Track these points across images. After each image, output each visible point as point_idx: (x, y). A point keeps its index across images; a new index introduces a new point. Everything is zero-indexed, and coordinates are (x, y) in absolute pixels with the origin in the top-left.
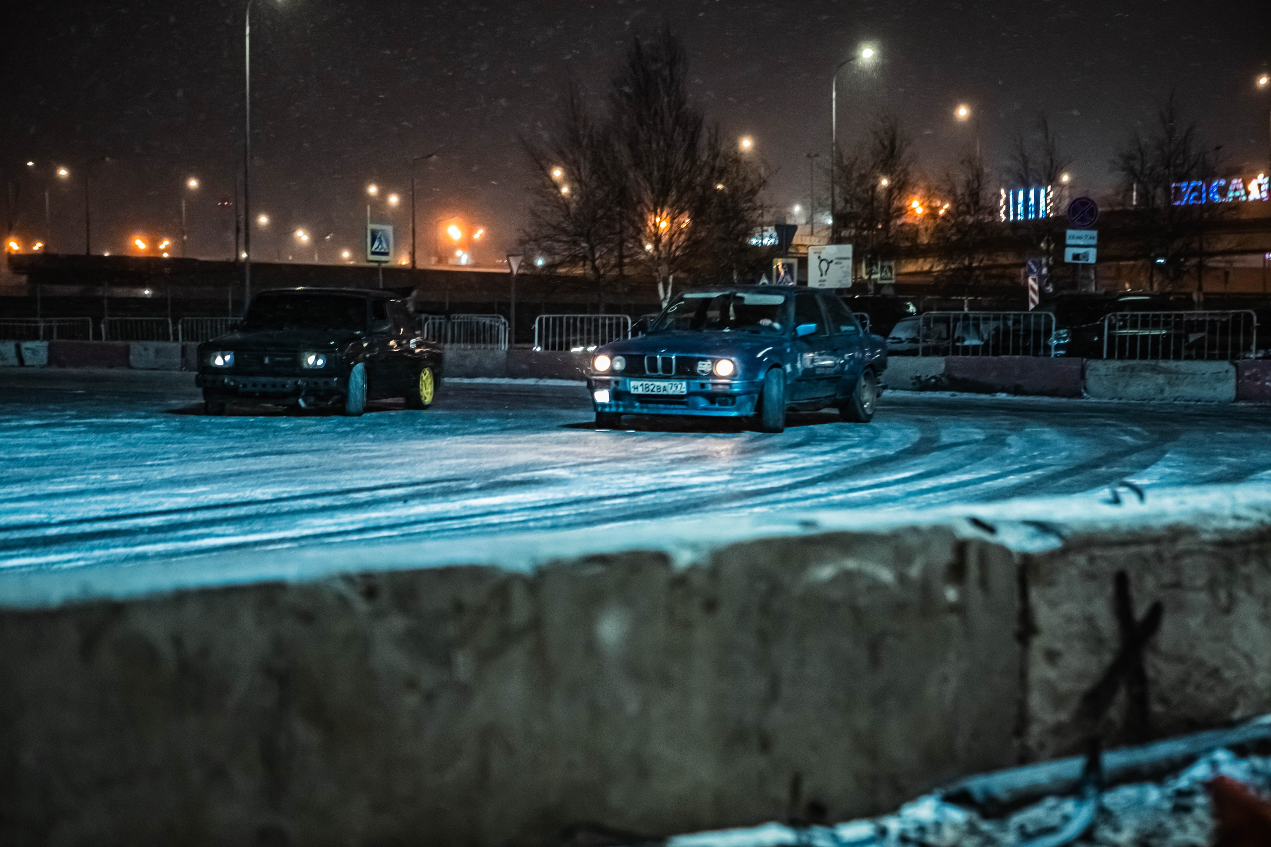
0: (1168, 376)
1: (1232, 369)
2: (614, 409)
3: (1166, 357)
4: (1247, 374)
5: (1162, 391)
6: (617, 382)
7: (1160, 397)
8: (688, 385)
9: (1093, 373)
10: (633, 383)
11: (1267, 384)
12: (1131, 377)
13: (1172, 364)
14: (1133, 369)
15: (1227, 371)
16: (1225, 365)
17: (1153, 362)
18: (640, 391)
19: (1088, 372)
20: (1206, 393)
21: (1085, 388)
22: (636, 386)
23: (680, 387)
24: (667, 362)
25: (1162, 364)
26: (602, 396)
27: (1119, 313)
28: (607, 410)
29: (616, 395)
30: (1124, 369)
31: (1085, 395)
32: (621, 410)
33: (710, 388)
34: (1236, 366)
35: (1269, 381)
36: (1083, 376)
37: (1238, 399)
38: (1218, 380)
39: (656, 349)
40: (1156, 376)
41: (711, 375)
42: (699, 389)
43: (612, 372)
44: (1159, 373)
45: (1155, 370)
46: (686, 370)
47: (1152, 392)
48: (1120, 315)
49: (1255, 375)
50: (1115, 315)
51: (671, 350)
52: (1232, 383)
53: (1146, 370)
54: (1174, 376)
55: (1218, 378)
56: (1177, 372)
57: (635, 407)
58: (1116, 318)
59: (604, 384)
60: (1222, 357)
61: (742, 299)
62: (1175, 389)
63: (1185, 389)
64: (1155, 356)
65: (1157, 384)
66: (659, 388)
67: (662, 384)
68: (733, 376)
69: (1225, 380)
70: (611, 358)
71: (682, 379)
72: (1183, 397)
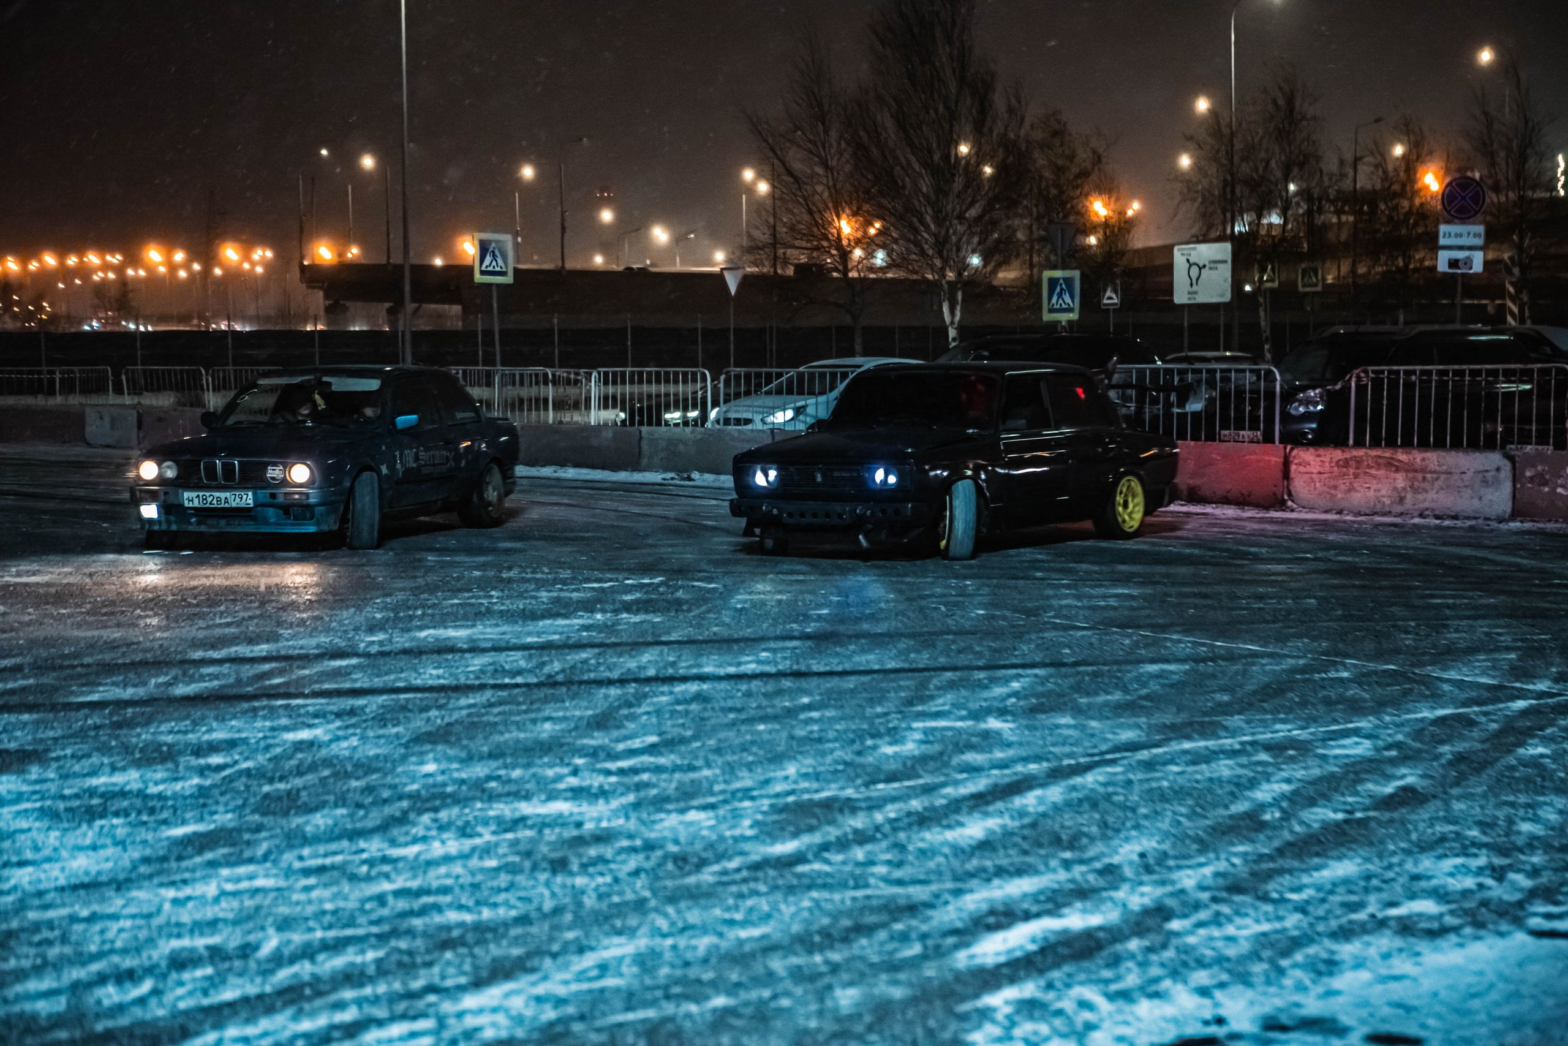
0: (1410, 475)
1: (1506, 465)
2: (164, 527)
3: (1407, 444)
4: (1528, 474)
5: (1402, 500)
6: (166, 493)
7: (1398, 509)
8: (255, 494)
9: (1302, 469)
10: (186, 495)
11: (1559, 490)
12: (1356, 476)
13: (1417, 457)
14: (1359, 462)
15: (1498, 469)
16: (1494, 459)
17: (1388, 454)
18: (196, 504)
19: (1293, 467)
20: (1465, 503)
21: (1290, 495)
22: (191, 498)
23: (247, 499)
24: (228, 469)
25: (1402, 456)
26: (149, 511)
27: (1370, 368)
28: (156, 528)
29: (169, 509)
30: (1346, 463)
31: (1290, 503)
32: (174, 527)
33: (281, 499)
34: (1511, 459)
35: (1562, 486)
36: (1286, 475)
37: (1514, 515)
38: (1485, 483)
39: (215, 454)
40: (1393, 475)
41: (284, 483)
42: (268, 500)
43: (161, 480)
44: (1397, 470)
45: (1392, 465)
46: (252, 478)
47: (1387, 501)
48: (1373, 372)
49: (1541, 475)
50: (1366, 372)
51: (232, 454)
52: (1507, 488)
53: (1378, 466)
54: (1419, 476)
55: (1486, 480)
56: (1423, 470)
57: (190, 524)
58: (1367, 376)
59: (152, 497)
60: (1490, 445)
61: (330, 384)
62: (1420, 497)
63: (1435, 496)
64: (1391, 443)
65: (1395, 489)
66: (219, 500)
67: (223, 495)
68: (309, 484)
69: (1496, 483)
70: (159, 465)
71: (248, 488)
72: (1433, 510)
